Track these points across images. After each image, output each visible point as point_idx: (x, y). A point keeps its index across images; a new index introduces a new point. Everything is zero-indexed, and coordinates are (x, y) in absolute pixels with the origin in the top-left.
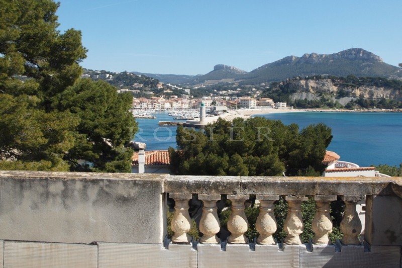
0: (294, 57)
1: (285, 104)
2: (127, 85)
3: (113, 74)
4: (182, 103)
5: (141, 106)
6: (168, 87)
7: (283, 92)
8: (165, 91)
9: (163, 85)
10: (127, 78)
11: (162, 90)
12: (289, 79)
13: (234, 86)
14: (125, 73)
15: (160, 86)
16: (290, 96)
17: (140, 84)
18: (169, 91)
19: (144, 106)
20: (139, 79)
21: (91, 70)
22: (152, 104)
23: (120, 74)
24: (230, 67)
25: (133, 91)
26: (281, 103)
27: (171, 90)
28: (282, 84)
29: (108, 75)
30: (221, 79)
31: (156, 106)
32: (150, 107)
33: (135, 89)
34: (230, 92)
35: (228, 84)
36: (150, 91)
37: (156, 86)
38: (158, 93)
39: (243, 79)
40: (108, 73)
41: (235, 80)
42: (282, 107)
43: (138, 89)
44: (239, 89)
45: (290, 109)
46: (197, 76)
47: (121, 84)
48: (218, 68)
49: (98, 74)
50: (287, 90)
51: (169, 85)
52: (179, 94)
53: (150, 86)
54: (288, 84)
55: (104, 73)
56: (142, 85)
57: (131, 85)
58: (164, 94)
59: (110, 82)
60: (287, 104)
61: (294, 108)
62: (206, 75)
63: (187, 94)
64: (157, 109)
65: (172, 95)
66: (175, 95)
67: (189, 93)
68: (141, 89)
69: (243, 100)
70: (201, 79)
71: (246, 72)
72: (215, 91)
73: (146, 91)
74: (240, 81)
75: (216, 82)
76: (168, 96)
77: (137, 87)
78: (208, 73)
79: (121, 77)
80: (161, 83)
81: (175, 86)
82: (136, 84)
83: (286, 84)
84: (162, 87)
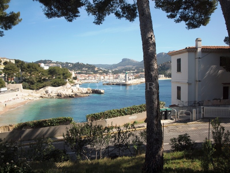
0: (164, 53)
1: (164, 75)
2: (80, 69)
3: (72, 64)
4: (110, 76)
5: (89, 78)
6: (100, 69)
7: (162, 69)
8: (99, 72)
9: (98, 69)
10: (79, 65)
11: (97, 71)
12: (165, 63)
13: (133, 69)
14: (78, 63)
15: (96, 69)
16: (166, 71)
17: (86, 68)
18: (101, 72)
19: (90, 78)
20: (86, 66)
21: (61, 62)
22: (95, 77)
23: (76, 64)
24: (130, 59)
25: (83, 72)
26: (161, 75)
27: (102, 71)
28: (161, 65)
29: (69, 65)
30: (126, 66)
31: (97, 78)
32: (93, 78)
33: (84, 71)
34: (132, 71)
35: (129, 68)
36: (91, 72)
37: (94, 69)
38: (96, 72)
39: (137, 65)
40: (69, 63)
41: (133, 66)
42: (162, 77)
43: (85, 71)
44: (136, 70)
45: (166, 78)
46: (113, 65)
47: (76, 69)
48: (124, 60)
49: (64, 64)
50: (164, 68)
51: (101, 68)
52: (107, 73)
53: (91, 69)
54: (164, 65)
55: (67, 63)
56: (87, 69)
57: (82, 69)
58: (99, 73)
59: (71, 68)
60: (164, 76)
61: (168, 77)
62: (118, 64)
63: (110, 73)
64: (97, 80)
65: (103, 73)
66: (105, 73)
67: (111, 72)
68: (86, 71)
69: (141, 74)
70: (115, 66)
71: (139, 62)
72: (124, 71)
73: (89, 72)
74: (135, 66)
75: (123, 67)
76: (101, 74)
77: (85, 70)
78: (119, 63)
79: (76, 65)
80: (97, 68)
81: (104, 69)
82: (84, 69)
83: (163, 65)
84: (97, 70)
